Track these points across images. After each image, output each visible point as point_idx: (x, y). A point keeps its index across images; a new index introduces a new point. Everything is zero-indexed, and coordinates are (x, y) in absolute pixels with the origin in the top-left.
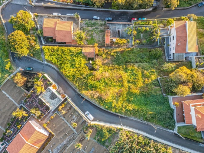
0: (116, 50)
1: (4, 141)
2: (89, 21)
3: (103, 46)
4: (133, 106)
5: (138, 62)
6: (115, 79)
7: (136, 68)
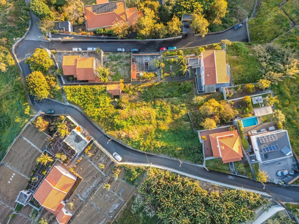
0: (143, 86)
1: (29, 189)
2: (112, 55)
3: (130, 82)
4: (162, 143)
5: (167, 97)
6: (143, 116)
7: (165, 103)
